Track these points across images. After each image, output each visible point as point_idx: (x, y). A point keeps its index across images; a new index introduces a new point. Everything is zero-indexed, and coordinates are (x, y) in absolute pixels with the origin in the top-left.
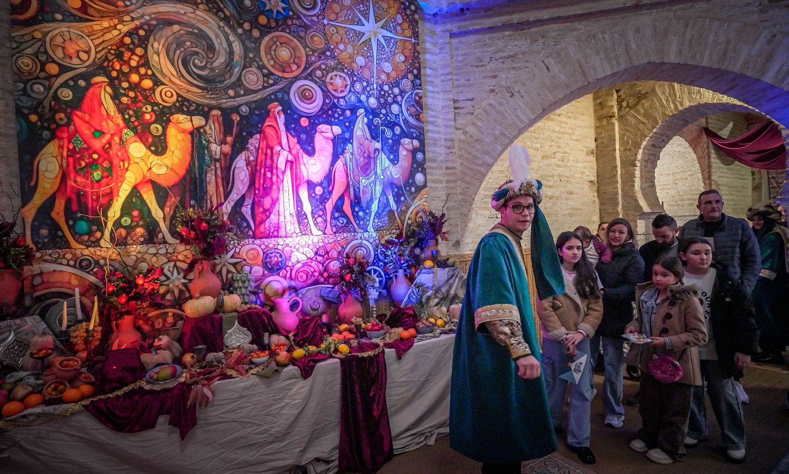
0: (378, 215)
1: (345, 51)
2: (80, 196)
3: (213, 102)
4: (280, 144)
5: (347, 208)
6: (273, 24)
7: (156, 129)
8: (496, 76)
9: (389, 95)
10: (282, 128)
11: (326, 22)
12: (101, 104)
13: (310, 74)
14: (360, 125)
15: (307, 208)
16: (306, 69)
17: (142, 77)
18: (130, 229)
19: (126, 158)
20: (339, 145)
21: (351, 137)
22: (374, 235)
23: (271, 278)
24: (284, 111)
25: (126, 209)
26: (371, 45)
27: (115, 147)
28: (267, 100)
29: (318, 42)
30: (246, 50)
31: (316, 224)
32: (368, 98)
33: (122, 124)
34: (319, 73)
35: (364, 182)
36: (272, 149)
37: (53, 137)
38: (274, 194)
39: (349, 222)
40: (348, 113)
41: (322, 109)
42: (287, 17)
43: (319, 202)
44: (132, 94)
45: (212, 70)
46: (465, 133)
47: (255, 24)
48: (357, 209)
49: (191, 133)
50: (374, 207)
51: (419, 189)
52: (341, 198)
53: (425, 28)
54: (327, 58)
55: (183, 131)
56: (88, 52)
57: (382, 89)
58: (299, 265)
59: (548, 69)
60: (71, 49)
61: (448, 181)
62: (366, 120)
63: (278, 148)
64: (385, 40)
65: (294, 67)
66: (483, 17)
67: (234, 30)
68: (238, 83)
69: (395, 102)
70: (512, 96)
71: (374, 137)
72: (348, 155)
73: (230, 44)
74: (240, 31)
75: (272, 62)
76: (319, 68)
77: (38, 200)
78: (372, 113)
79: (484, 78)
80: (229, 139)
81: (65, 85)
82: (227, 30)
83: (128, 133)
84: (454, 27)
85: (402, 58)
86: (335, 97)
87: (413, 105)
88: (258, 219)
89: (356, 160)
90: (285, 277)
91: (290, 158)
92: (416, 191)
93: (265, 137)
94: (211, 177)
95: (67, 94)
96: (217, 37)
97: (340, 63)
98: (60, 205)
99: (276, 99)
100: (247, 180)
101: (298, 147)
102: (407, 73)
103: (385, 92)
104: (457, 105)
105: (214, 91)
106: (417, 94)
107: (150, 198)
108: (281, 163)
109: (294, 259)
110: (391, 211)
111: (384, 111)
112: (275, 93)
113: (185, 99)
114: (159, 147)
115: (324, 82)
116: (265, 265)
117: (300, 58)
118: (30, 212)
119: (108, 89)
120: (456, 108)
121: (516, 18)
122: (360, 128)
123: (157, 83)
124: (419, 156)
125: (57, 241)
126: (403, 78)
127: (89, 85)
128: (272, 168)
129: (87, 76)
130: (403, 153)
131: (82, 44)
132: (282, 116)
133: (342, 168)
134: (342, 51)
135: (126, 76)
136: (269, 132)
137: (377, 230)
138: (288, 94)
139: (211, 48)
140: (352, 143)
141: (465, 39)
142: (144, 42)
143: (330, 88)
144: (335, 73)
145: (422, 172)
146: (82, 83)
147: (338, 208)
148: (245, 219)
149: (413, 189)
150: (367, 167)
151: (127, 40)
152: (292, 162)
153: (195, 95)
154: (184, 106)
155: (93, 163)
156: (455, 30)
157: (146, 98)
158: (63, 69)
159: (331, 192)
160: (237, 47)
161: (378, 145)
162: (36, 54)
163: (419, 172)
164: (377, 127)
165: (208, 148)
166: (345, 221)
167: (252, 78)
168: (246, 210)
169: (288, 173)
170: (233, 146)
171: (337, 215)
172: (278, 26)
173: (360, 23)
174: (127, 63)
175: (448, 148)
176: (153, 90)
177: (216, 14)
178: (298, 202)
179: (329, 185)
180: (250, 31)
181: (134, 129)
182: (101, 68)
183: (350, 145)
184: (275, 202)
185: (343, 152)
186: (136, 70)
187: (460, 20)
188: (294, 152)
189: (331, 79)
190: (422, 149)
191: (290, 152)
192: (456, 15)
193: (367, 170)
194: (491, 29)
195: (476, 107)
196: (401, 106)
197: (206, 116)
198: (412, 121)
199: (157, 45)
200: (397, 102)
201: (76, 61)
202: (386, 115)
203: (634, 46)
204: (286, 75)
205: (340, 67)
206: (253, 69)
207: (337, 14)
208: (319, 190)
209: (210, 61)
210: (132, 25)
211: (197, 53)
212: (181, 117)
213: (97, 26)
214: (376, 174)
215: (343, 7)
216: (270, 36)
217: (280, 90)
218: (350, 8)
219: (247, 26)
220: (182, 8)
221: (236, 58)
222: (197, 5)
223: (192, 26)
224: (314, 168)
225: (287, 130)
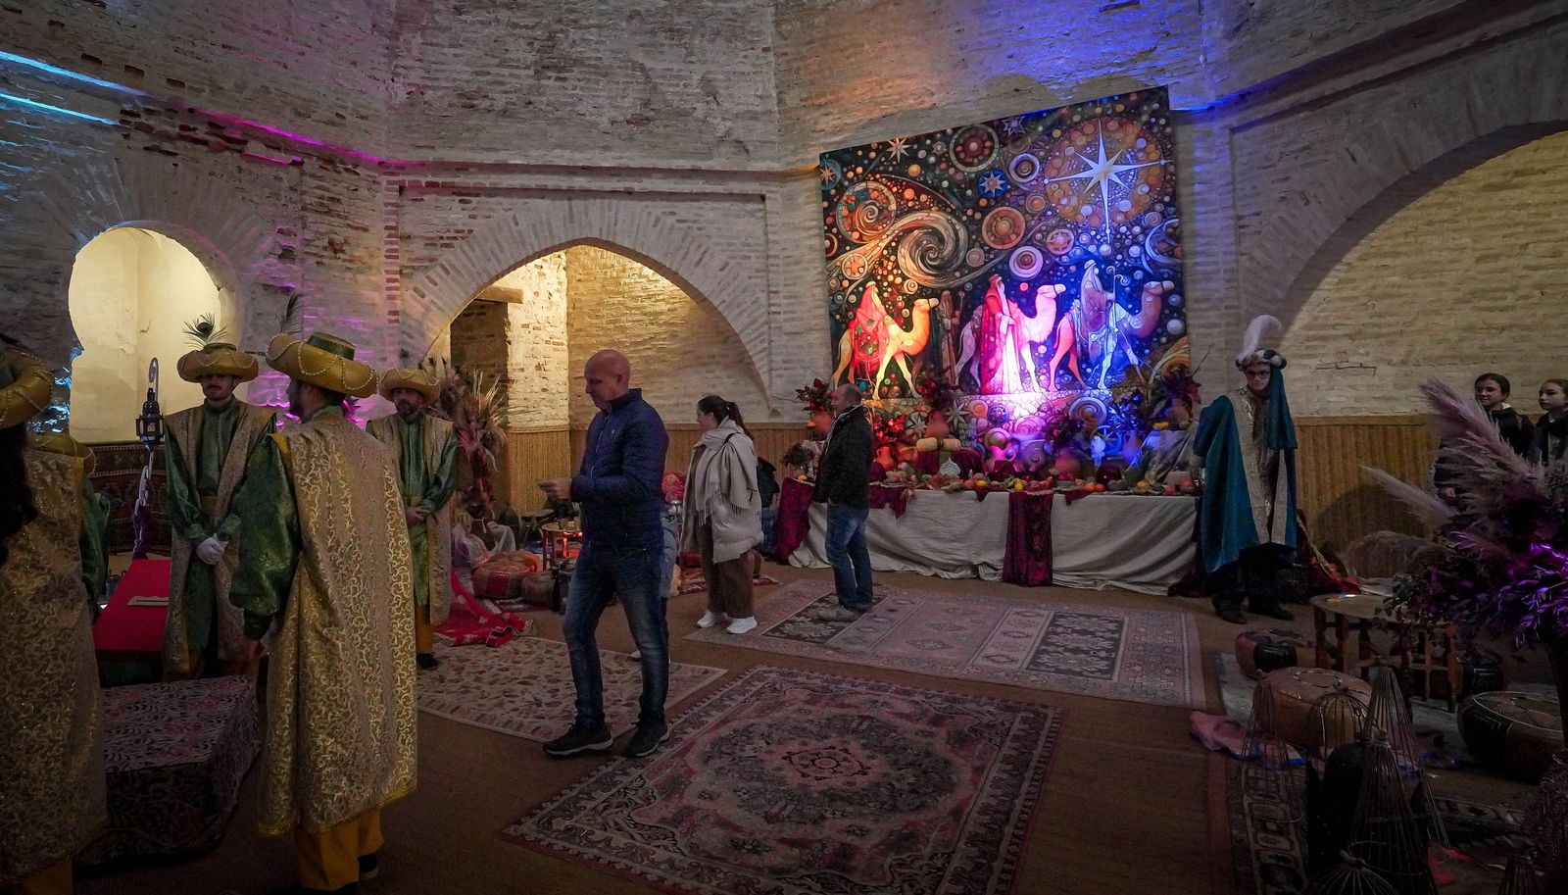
0: (1110, 371)
1: (1067, 205)
2: (862, 365)
3: (943, 285)
4: (1002, 311)
5: (1073, 365)
6: (993, 203)
7: (906, 312)
8: (1287, 179)
9: (1127, 237)
10: (1003, 296)
11: (1046, 181)
12: (872, 300)
13: (1030, 240)
14: (1090, 278)
15: (1031, 367)
16: (1025, 235)
17: (895, 276)
18: (890, 387)
19: (887, 337)
21: (1078, 292)
23: (996, 430)
24: (1004, 280)
25: (887, 374)
26: (1100, 190)
27: (880, 329)
28: (989, 274)
29: (1039, 204)
30: (970, 233)
32: (1098, 247)
33: (883, 311)
34: (1039, 236)
35: (1093, 337)
36: (994, 316)
37: (848, 327)
38: (998, 356)
39: (1075, 379)
40: (1073, 268)
41: (1042, 270)
42: (1005, 193)
43: (1043, 362)
44: (889, 290)
45: (943, 258)
46: (1251, 259)
47: (977, 208)
48: (1084, 366)
49: (929, 312)
50: (1107, 363)
51: (1173, 339)
52: (1066, 356)
53: (1185, 135)
54: (1048, 218)
55: (924, 311)
56: (863, 267)
57: (1118, 232)
58: (1022, 420)
59: (1354, 159)
60: (855, 268)
61: (1228, 324)
62: (1097, 271)
63: (1000, 315)
64: (1119, 177)
65: (1013, 237)
66: (1267, 101)
67: (959, 219)
68: (964, 264)
69: (1135, 242)
70: (1307, 203)
71: (1107, 287)
72: (1075, 311)
73: (956, 234)
74: (965, 218)
75: (992, 238)
76: (1040, 231)
77: (841, 368)
79: (1273, 182)
80: (957, 313)
81: (852, 293)
82: (954, 221)
83: (888, 318)
84: (1233, 120)
85: (1146, 189)
86: (1057, 256)
87: (1164, 241)
88: (985, 377)
89: (1085, 314)
90: (1007, 430)
91: (1011, 322)
92: (1169, 341)
93: (987, 307)
94: (944, 345)
95: (853, 299)
96: (946, 229)
97: (1062, 219)
98: (852, 371)
100: (973, 346)
101: (1019, 311)
102: (1154, 204)
103: (1122, 234)
104: (1242, 223)
105: (945, 275)
106: (1170, 226)
107: (902, 364)
108: (1003, 327)
109: (1016, 414)
111: (1119, 257)
112: (995, 266)
113: (924, 287)
114: (907, 325)
115: (1044, 244)
116: (989, 418)
117: (1019, 227)
118: (837, 376)
119: (876, 289)
120: (1241, 227)
122: (1090, 279)
123: (905, 278)
124: (1174, 299)
126: (1146, 213)
127: (865, 289)
128: (995, 332)
129: (863, 284)
130: (1147, 299)
131: (861, 263)
132: (1003, 286)
133: (1068, 325)
134: (1065, 206)
135: (885, 277)
136: (991, 302)
137: (1110, 386)
138: (1008, 263)
139: (941, 240)
140: (1079, 299)
141: (1249, 133)
142: (894, 251)
143: (1051, 248)
144: (1056, 231)
145: (1178, 318)
146: (861, 289)
147: (1063, 365)
148: (972, 377)
149: (1164, 340)
150: (1097, 319)
151: (885, 252)
152: (1013, 325)
153: (930, 282)
154: (924, 292)
155: (868, 343)
156: (1235, 124)
157: (898, 290)
158: (851, 282)
159: (1055, 350)
160: (962, 233)
161: (1111, 296)
162: (837, 277)
163: (1173, 318)
164: (1110, 276)
165: (942, 322)
166: (1071, 378)
167: (976, 257)
168: (974, 370)
169: (1010, 336)
170: (961, 318)
171: (1061, 372)
172: (997, 202)
173: (1088, 168)
174: (886, 268)
176: (902, 284)
177: (945, 210)
178: (1021, 360)
180: (973, 215)
181: (892, 315)
182: (871, 276)
183: (1077, 301)
184: (998, 363)
186: (890, 272)
187: (1241, 110)
188: (1015, 316)
189: (1052, 238)
190: (1179, 289)
191: (1011, 316)
192: (1236, 104)
193: (1097, 324)
194: (1280, 115)
195: (1264, 223)
196: (1143, 246)
197: (938, 296)
198: (1162, 259)
199: (903, 251)
200: (1138, 244)
201: (858, 275)
202: (1123, 260)
203: (1480, 104)
204: (1005, 247)
205: (1062, 223)
206: (976, 249)
207: (1058, 169)
208: (1042, 349)
209: (940, 251)
210: (888, 240)
211: (931, 248)
212: (921, 301)
213: (868, 247)
214: (1108, 327)
215: (1065, 158)
216: (991, 214)
217: (1000, 262)
218: (1074, 156)
219: (970, 212)
220: (919, 216)
221: (961, 243)
222: (930, 208)
223: (927, 227)
224: (1037, 328)
225: (1008, 297)
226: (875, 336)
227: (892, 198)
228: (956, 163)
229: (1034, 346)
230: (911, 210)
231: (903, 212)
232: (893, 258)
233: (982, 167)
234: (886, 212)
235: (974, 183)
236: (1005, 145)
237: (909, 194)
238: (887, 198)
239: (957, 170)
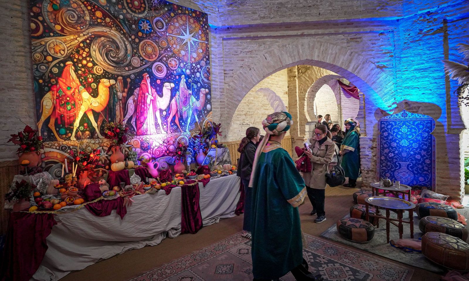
0: (190, 124)
1: (176, 48)
2: (62, 117)
3: (119, 73)
4: (148, 92)
5: (177, 121)
6: (145, 36)
7: (94, 85)
8: (243, 60)
9: (195, 69)
10: (149, 85)
11: (168, 34)
12: (70, 74)
13: (161, 59)
14: (183, 83)
15: (160, 121)
16: (159, 57)
17: (88, 62)
18: (83, 132)
19: (81, 99)
20: (173, 92)
21: (179, 88)
22: (189, 133)
23: (144, 154)
24: (150, 77)
25: (82, 123)
26: (187, 45)
27: (76, 94)
28: (142, 72)
29: (164, 44)
30: (133, 48)
31: (163, 129)
32: (186, 70)
33: (79, 84)
34: (165, 59)
35: (184, 109)
36: (144, 94)
37: (50, 90)
38: (145, 115)
39: (178, 127)
40: (177, 77)
41: (166, 75)
42: (151, 33)
43: (165, 118)
44: (83, 70)
45: (118, 58)
46: (229, 85)
47: (137, 36)
48: (181, 122)
49: (109, 88)
50: (189, 120)
51: (208, 112)
52: (174, 117)
53: (211, 35)
54: (168, 51)
55: (106, 87)
56: (64, 50)
57: (192, 66)
58: (156, 148)
59: (266, 59)
60: (57, 49)
61: (221, 108)
62: (185, 80)
63: (147, 94)
64: (194, 43)
65: (154, 56)
66: (238, 32)
67: (127, 39)
68: (129, 65)
69: (198, 72)
70: (250, 70)
71: (189, 88)
72: (177, 97)
73: (126, 47)
74: (130, 39)
75: (144, 54)
76: (165, 56)
77: (43, 119)
78: (188, 77)
79: (238, 60)
80: (126, 90)
81: (55, 66)
82: (125, 39)
83: (82, 88)
84: (225, 35)
85: (201, 51)
86: (172, 70)
87: (206, 73)
88: (138, 127)
89: (181, 99)
90: (150, 153)
91: (152, 98)
93: (141, 89)
94: (118, 108)
95: (56, 70)
96: (120, 42)
97: (174, 54)
98: (52, 121)
99: (146, 72)
100: (133, 109)
101: (156, 93)
102: (204, 58)
103: (193, 67)
104: (225, 72)
105: (119, 68)
106: (208, 68)
107: (91, 117)
108: (148, 101)
109: (154, 145)
110: (196, 122)
111: (193, 76)
112: (145, 69)
113: (107, 72)
114: (95, 94)
115: (167, 63)
116: (141, 147)
117: (156, 52)
119: (73, 67)
120: (225, 74)
121: (252, 34)
122: (183, 84)
123: (95, 64)
124: (209, 96)
125: (51, 138)
126: (201, 60)
127: (65, 66)
128: (145, 103)
129: (64, 62)
130: (201, 95)
131: (62, 47)
132: (149, 79)
133: (175, 103)
134: (175, 48)
135: (81, 61)
136: (143, 87)
137: (190, 131)
138: (151, 69)
139: (118, 48)
140: (179, 91)
141: (229, 41)
142: (89, 46)
143: (170, 66)
144: (172, 59)
145: (209, 104)
146: (62, 65)
147: (173, 121)
148: (132, 127)
149: (206, 112)
150: (185, 102)
151: (82, 45)
152: (153, 100)
153: (111, 70)
154: (106, 75)
155: (67, 102)
156: (225, 37)
157: (89, 71)
158: (54, 59)
159: (170, 114)
160: (129, 47)
161: (190, 92)
162: (42, 52)
164: (190, 83)
165: (117, 94)
166: (176, 127)
167: (136, 62)
168: (133, 122)
169: (151, 105)
170: (128, 93)
171: (172, 124)
172: (147, 37)
173: (183, 35)
174: (81, 55)
175: (221, 92)
176: (92, 67)
177: (120, 32)
179: (169, 111)
180: (134, 39)
181: (84, 86)
182: (70, 57)
183: (178, 92)
184: (145, 118)
185: (175, 96)
186: (85, 58)
187: (227, 33)
188: (154, 95)
189: (170, 61)
190: (210, 93)
191: (152, 95)
192: (226, 30)
193: (186, 103)
194: (242, 38)
195: (234, 74)
196: (200, 73)
198: (205, 80)
199: (94, 47)
200: (199, 72)
201: (59, 55)
202: (194, 78)
203: (301, 52)
204: (150, 60)
205: (174, 56)
206: (136, 57)
207: (173, 31)
208: (164, 113)
209: (117, 54)
210: (84, 38)
211: (111, 50)
212: (104, 80)
213: (68, 38)
214: (189, 105)
215: (175, 27)
216: (143, 41)
217: (148, 67)
218: (178, 28)
219: (133, 37)
220: (105, 29)
221: (129, 52)
222: (111, 27)
223: (109, 38)
224: (163, 102)
225: (151, 86)
226: (72, 96)
227: (86, 12)
228: (127, 8)
229: (161, 111)
230: (99, 24)
231: (93, 24)
232: (87, 50)
233: (140, 16)
234: (82, 20)
235: (137, 22)
236: (151, 10)
237: (99, 14)
238: (83, 11)
239: (128, 12)
